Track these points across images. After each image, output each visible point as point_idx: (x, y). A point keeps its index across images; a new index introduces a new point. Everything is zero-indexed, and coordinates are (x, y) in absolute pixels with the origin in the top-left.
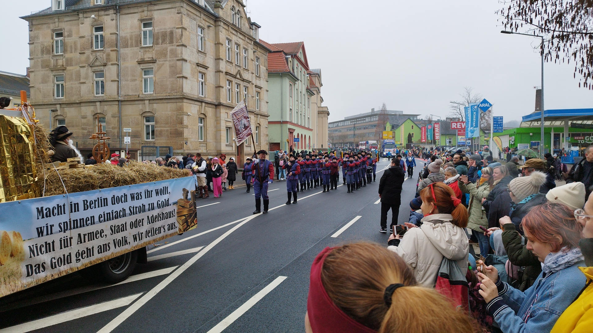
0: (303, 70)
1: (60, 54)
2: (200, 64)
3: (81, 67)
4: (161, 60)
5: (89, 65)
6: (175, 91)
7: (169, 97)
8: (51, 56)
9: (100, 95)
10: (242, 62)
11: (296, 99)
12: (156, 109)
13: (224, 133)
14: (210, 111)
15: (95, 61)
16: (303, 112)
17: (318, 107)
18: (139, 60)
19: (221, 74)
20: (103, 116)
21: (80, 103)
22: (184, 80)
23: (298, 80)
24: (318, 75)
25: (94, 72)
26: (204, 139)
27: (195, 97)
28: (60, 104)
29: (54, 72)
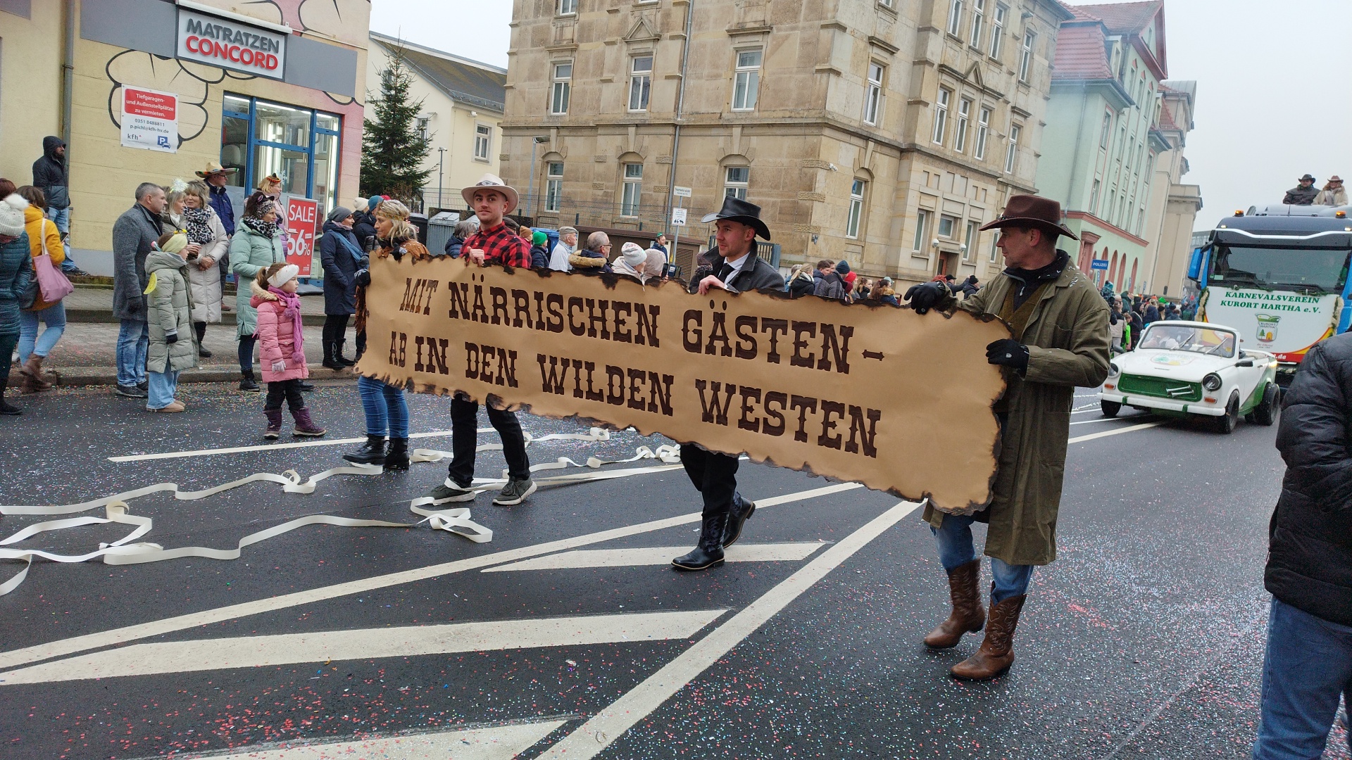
0: (1150, 77)
1: (570, 13)
2: (879, 41)
3: (607, 43)
4: (783, 26)
5: (624, 39)
6: (807, 106)
7: (789, 121)
8: (552, 18)
9: (639, 110)
10: (987, 40)
11: (1115, 156)
12: (755, 149)
13: (911, 223)
14: (884, 164)
15: (638, 29)
16: (1130, 193)
17: (1172, 185)
18: (732, 26)
19: (927, 67)
20: (638, 160)
21: (596, 127)
22: (833, 77)
23: (1131, 103)
24: (1185, 99)
25: (632, 55)
26: (860, 235)
27: (853, 124)
28: (557, 128)
29: (555, 55)
